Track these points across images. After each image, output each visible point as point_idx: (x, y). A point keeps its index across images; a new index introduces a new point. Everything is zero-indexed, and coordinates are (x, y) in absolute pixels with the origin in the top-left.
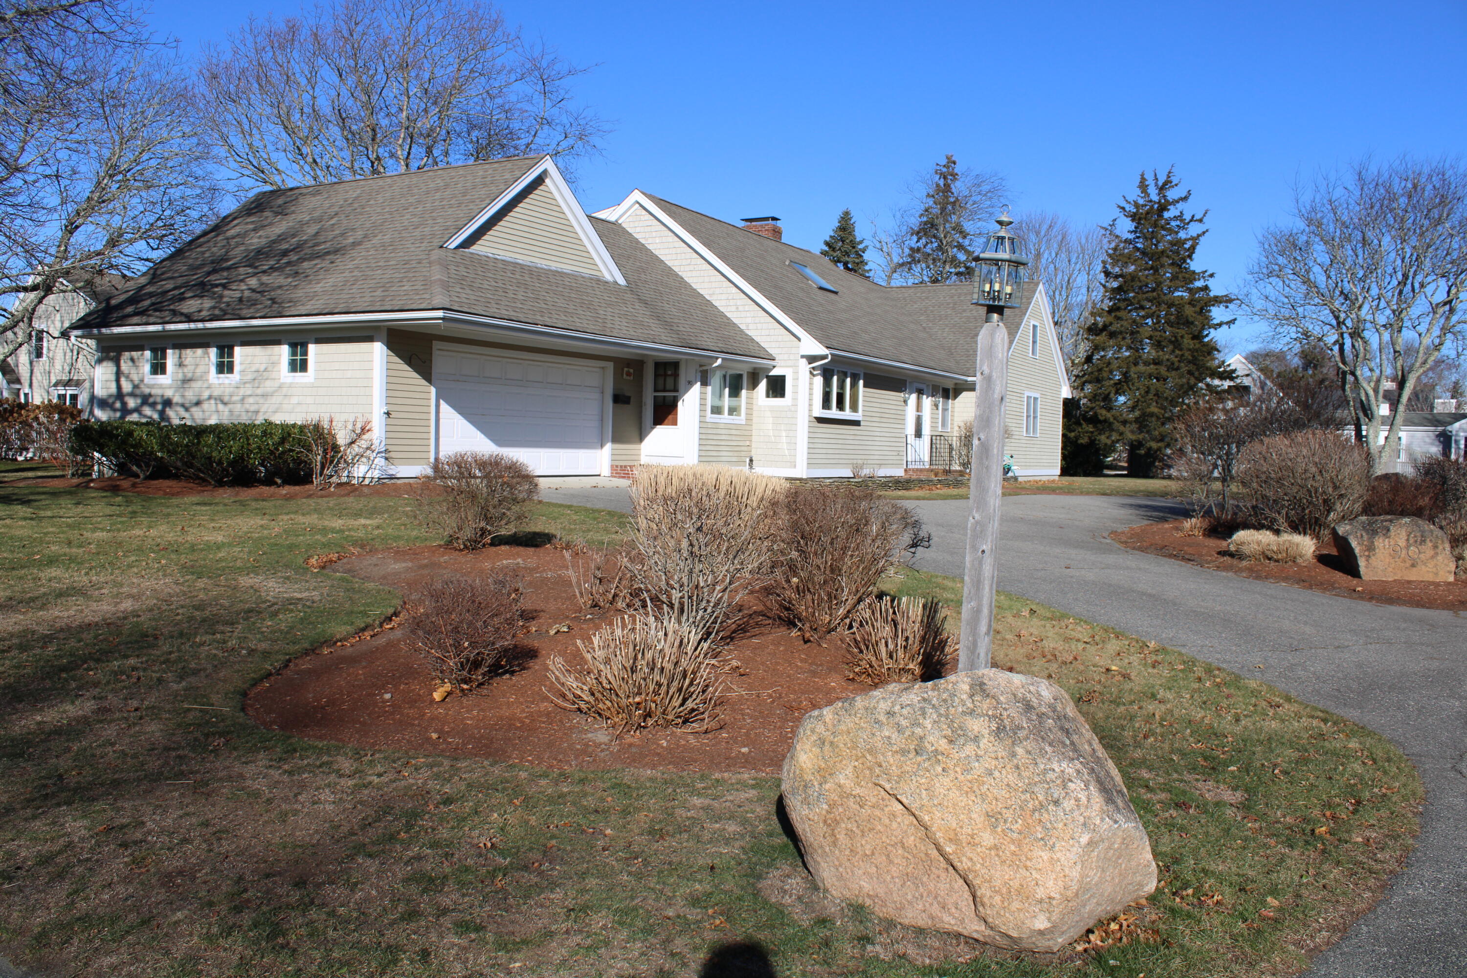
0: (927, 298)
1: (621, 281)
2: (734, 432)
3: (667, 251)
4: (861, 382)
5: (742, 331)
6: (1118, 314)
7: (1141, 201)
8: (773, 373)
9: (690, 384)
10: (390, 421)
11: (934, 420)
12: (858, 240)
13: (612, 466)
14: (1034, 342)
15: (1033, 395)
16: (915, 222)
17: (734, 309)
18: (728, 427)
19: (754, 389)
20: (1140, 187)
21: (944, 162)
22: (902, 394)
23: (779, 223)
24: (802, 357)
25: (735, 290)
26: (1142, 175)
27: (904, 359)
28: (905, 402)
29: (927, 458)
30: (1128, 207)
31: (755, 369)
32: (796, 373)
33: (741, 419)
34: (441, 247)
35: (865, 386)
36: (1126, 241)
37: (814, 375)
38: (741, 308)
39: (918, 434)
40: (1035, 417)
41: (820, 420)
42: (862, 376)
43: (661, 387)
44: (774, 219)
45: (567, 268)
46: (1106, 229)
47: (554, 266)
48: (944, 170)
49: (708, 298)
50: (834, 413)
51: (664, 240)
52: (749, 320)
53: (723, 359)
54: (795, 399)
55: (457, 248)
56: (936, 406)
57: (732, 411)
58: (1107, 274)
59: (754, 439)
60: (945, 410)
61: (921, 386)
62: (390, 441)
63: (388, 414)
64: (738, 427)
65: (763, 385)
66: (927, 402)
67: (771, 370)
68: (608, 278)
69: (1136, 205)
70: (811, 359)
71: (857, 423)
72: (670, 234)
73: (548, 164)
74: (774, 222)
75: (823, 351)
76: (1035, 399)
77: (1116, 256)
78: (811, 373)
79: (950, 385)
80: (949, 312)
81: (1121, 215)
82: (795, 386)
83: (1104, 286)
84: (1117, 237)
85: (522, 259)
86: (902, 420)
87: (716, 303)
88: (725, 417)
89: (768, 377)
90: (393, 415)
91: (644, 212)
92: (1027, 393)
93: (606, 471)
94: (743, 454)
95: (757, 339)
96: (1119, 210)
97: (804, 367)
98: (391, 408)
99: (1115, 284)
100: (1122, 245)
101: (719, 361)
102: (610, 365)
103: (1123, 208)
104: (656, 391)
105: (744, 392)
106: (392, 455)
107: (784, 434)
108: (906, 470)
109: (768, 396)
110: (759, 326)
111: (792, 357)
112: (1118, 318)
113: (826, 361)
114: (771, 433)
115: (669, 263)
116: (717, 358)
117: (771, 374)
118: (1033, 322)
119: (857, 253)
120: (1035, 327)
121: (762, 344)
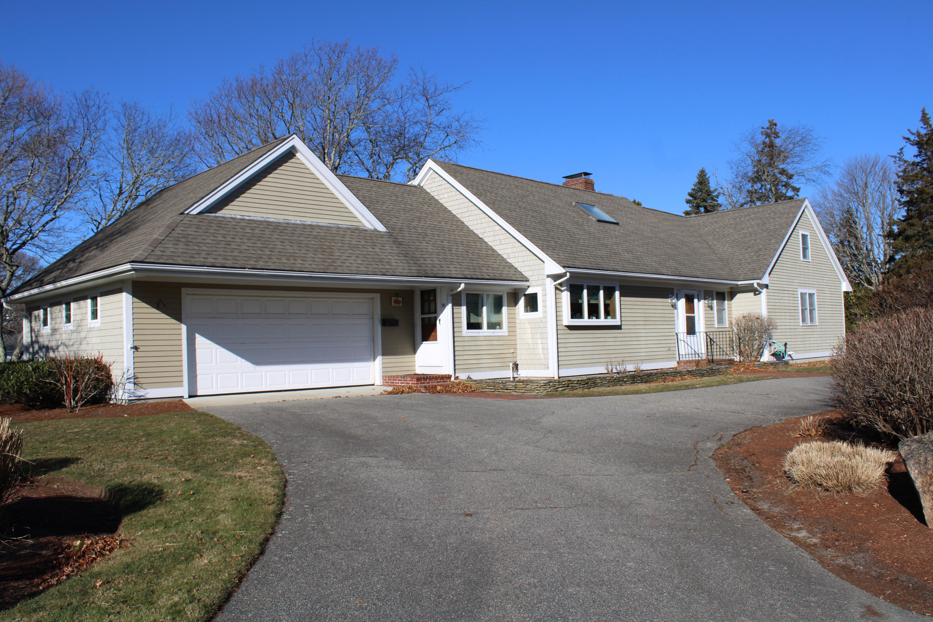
0: (716, 222)
1: (381, 228)
2: (496, 343)
3: (452, 203)
4: (617, 293)
5: (504, 260)
6: (910, 221)
7: (923, 132)
8: (528, 292)
9: (444, 306)
10: (137, 354)
11: (709, 320)
12: (712, 189)
13: (383, 376)
14: (805, 249)
15: (808, 291)
16: (750, 171)
17: (498, 243)
18: (488, 339)
19: (515, 306)
20: (922, 120)
21: (767, 125)
22: (669, 300)
23: (591, 177)
24: (548, 276)
25: (498, 228)
26: (923, 111)
27: (664, 271)
28: (674, 306)
29: (704, 350)
30: (912, 138)
31: (515, 289)
32: (544, 290)
33: (504, 331)
34: (182, 213)
35: (621, 295)
36: (913, 164)
37: (562, 291)
38: (503, 242)
39: (691, 330)
40: (811, 311)
41: (571, 328)
42: (617, 287)
43: (426, 310)
44: (586, 174)
45: (323, 222)
46: (896, 157)
47: (308, 221)
48: (769, 131)
49: (481, 236)
50: (586, 321)
51: (450, 194)
52: (509, 251)
53: (466, 284)
54: (545, 312)
55: (201, 213)
56: (711, 308)
57: (492, 326)
58: (901, 191)
59: (518, 347)
60: (721, 311)
61: (690, 292)
62: (137, 370)
63: (136, 348)
64: (499, 338)
65: (522, 302)
66: (700, 305)
67: (526, 290)
68: (369, 226)
69: (919, 135)
70: (555, 277)
71: (618, 327)
72: (454, 189)
73: (296, 141)
74: (586, 177)
75: (561, 270)
76: (811, 295)
77: (906, 177)
78: (556, 288)
79: (726, 290)
80: (731, 231)
81: (908, 145)
82: (544, 301)
83: (899, 201)
84: (905, 162)
85: (272, 218)
86: (672, 321)
87: (486, 240)
88: (485, 331)
89: (525, 295)
90: (142, 349)
91: (437, 176)
92: (800, 290)
93: (378, 381)
94: (507, 360)
95: (516, 265)
96: (905, 141)
97: (550, 284)
98: (137, 344)
99: (905, 199)
100: (910, 168)
101: (462, 286)
102: (378, 296)
103: (908, 139)
104: (423, 313)
105: (505, 309)
106: (142, 381)
107: (539, 342)
108: (678, 363)
109: (526, 311)
110: (517, 254)
111: (541, 277)
112: (912, 225)
113: (566, 278)
114: (530, 341)
115: (454, 212)
116: (460, 283)
117: (527, 292)
118: (801, 232)
119: (712, 199)
120: (804, 237)
121: (519, 269)
